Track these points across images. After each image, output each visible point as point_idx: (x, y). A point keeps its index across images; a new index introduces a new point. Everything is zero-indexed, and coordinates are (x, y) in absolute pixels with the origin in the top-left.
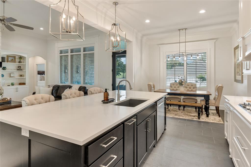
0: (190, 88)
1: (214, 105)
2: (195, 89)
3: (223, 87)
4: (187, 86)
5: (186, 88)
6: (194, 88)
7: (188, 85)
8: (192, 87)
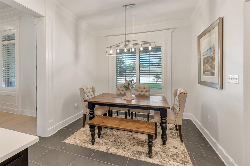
0: (142, 91)
1: (173, 122)
2: (148, 92)
3: (187, 94)
4: (138, 89)
5: (138, 91)
6: (146, 91)
7: (140, 88)
8: (145, 90)
